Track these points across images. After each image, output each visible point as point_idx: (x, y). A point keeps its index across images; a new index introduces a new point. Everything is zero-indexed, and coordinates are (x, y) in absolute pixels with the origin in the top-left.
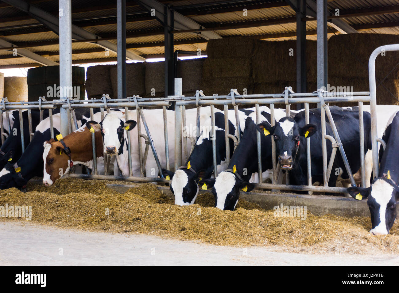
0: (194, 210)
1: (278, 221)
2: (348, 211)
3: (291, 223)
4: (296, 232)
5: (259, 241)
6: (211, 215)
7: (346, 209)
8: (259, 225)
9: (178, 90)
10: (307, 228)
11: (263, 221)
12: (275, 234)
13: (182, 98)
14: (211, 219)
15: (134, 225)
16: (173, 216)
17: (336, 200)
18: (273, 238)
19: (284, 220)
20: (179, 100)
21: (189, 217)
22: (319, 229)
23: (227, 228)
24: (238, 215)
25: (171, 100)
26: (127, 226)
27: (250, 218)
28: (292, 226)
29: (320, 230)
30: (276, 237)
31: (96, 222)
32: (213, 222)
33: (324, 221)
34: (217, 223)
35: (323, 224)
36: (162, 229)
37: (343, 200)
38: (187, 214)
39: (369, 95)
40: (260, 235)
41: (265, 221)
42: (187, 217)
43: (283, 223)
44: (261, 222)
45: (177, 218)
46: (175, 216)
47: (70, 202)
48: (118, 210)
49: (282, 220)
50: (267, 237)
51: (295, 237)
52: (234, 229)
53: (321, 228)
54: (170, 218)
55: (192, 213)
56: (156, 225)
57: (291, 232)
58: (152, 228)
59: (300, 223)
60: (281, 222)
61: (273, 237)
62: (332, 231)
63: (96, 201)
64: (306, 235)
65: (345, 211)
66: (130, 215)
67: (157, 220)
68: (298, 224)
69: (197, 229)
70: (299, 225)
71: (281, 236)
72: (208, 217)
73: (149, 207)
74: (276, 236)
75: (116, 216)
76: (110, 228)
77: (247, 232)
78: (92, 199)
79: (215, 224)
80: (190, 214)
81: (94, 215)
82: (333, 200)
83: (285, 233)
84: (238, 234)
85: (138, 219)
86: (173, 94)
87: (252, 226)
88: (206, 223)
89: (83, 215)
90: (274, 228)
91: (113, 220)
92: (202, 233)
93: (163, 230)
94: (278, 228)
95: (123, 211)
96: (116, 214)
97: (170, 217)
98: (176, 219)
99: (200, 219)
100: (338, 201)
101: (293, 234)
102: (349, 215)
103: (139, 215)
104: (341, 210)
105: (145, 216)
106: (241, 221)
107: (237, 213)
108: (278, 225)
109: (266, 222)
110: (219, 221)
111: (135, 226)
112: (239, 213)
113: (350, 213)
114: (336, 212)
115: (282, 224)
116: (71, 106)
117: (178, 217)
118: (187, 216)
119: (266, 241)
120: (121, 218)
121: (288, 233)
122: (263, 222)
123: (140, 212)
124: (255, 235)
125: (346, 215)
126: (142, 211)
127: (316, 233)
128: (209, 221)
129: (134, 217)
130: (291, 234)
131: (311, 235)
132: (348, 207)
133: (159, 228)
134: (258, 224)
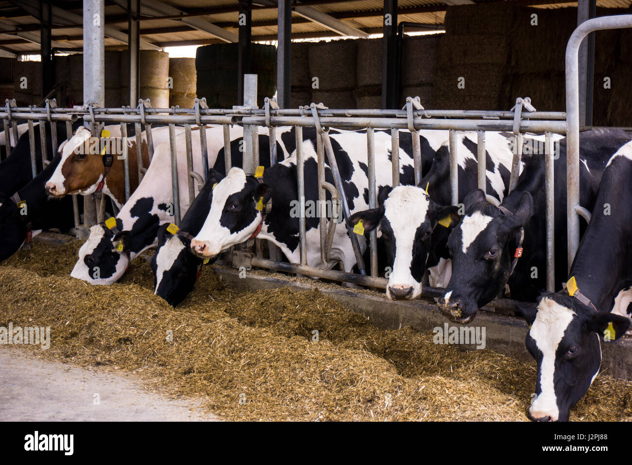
0: (223, 332)
1: (353, 374)
2: (519, 347)
3: (376, 380)
4: (380, 402)
5: (308, 413)
6: (247, 346)
7: (516, 342)
8: (319, 378)
9: (249, 97)
10: (404, 394)
11: (327, 369)
12: (342, 400)
13: (252, 112)
14: (243, 354)
15: (118, 351)
16: (186, 339)
17: (499, 324)
18: (335, 411)
19: (364, 372)
20: (247, 114)
21: (211, 343)
22: (425, 399)
23: (263, 377)
24: (290, 352)
25: (236, 114)
26: (106, 353)
27: (306, 360)
28: (376, 387)
29: (425, 402)
30: (340, 409)
31: (62, 337)
32: (247, 360)
33: (436, 383)
34: (253, 362)
35: (434, 390)
36: (160, 364)
37: (512, 324)
38: (208, 339)
39: (565, 120)
40: (313, 400)
41: (331, 369)
42: (207, 345)
43: (362, 379)
44: (323, 371)
45: (190, 344)
46: (189, 339)
47: (44, 293)
48: (100, 320)
49: (361, 372)
50: (326, 405)
51: (376, 412)
52: (272, 382)
53: (429, 398)
54: (181, 344)
55: (218, 337)
56: (153, 355)
57: (370, 401)
58: (145, 360)
59: (393, 381)
60: (359, 376)
61: (336, 408)
62: (447, 407)
63: (80, 297)
64: (397, 410)
65: (515, 347)
66: (117, 331)
67: (158, 344)
68: (388, 383)
69: (211, 373)
70: (390, 387)
71: (350, 407)
72: (241, 349)
73: (155, 316)
74: (341, 406)
75: (93, 330)
76: (76, 354)
77: (291, 391)
78: (75, 292)
79: (248, 364)
80: (213, 339)
81: (67, 324)
82: (493, 322)
83: (359, 401)
84: (276, 394)
85: (127, 340)
86: (242, 104)
87: (306, 378)
88: (235, 360)
89: (53, 320)
90: (343, 387)
91: (87, 338)
92: (217, 382)
93: (161, 367)
94: (351, 388)
95: (110, 321)
96: (94, 326)
97: (180, 342)
98: (187, 347)
99: (226, 351)
100: (502, 325)
101: (373, 405)
102: (520, 355)
103: (131, 331)
104: (506, 343)
105: (142, 335)
106: (290, 365)
107: (288, 346)
108: (352, 382)
109: (334, 372)
110: (256, 360)
111: (120, 352)
112: (292, 348)
113: (524, 352)
114: (498, 346)
115: (358, 380)
116: (95, 119)
117: (193, 342)
118: (208, 341)
119: (322, 414)
120: (101, 336)
121: (363, 403)
122: (327, 372)
123: (136, 327)
124: (303, 400)
125: (515, 354)
126: (140, 323)
127: (416, 407)
128: (240, 357)
129: (122, 335)
130: (369, 404)
131: (407, 411)
132: (520, 339)
133: (156, 361)
134: (317, 376)
